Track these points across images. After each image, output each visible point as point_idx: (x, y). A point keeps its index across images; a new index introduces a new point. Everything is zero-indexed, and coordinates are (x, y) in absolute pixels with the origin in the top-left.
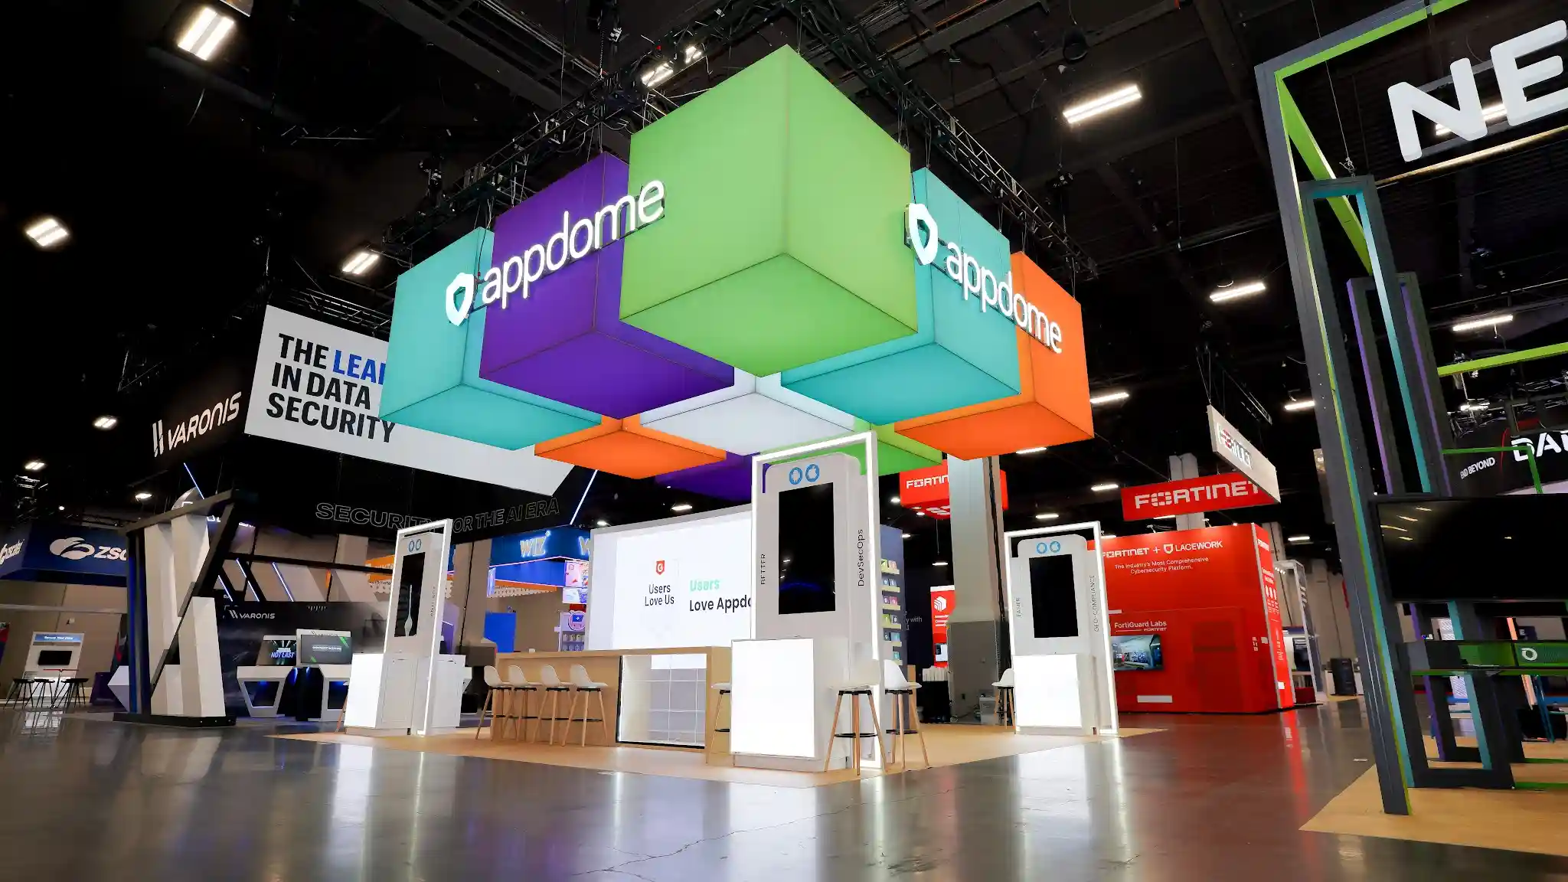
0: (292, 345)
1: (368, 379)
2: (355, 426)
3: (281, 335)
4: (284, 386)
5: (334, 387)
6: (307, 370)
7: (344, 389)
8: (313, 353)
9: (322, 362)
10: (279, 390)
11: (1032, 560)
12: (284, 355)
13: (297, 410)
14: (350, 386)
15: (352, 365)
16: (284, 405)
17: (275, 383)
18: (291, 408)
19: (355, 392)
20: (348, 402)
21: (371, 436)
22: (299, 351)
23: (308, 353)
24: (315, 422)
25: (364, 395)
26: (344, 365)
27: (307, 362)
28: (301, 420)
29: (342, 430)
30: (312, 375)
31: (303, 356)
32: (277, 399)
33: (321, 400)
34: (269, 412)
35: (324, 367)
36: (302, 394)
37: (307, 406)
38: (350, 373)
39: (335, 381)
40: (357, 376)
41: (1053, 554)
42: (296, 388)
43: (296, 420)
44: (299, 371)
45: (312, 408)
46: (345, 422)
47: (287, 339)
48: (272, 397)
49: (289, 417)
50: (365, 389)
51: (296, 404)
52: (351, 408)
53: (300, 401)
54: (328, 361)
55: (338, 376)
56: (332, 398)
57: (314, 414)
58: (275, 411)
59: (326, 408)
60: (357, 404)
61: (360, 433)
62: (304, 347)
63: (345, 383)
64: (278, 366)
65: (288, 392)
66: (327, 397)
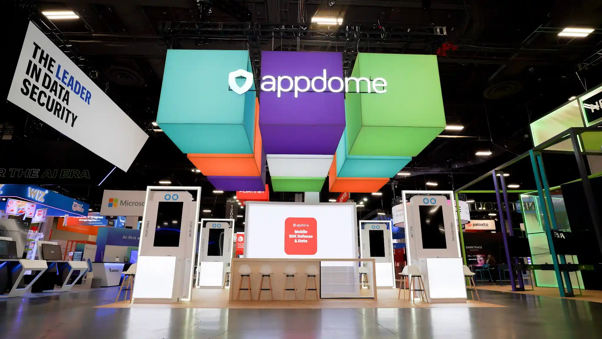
0: (39, 52)
1: (70, 87)
2: (61, 113)
3: (35, 44)
4: (32, 77)
5: (55, 86)
6: (44, 71)
7: (59, 89)
8: (48, 61)
9: (51, 68)
10: (28, 77)
11: (370, 231)
12: (34, 56)
13: (36, 94)
14: (62, 88)
15: (64, 77)
16: (30, 88)
17: (27, 73)
18: (33, 92)
19: (64, 92)
20: (59, 98)
21: (66, 121)
22: (41, 57)
23: (46, 60)
24: (42, 105)
25: (67, 96)
26: (61, 75)
27: (45, 66)
28: (37, 101)
29: (55, 114)
30: (46, 75)
31: (43, 61)
32: (27, 83)
33: (47, 91)
34: (22, 90)
35: (52, 72)
36: (39, 84)
37: (42, 92)
38: (63, 81)
39: (55, 83)
40: (65, 84)
41: (377, 230)
42: (37, 80)
43: (35, 100)
44: (40, 70)
45: (43, 95)
46: (56, 109)
47: (37, 47)
48: (25, 81)
49: (31, 97)
50: (67, 93)
51: (36, 90)
52: (60, 101)
53: (38, 88)
54: (54, 69)
55: (57, 80)
56: (53, 92)
57: (44, 100)
58: (25, 91)
59: (49, 97)
60: (63, 101)
61: (62, 118)
62: (45, 56)
63: (60, 86)
64: (30, 62)
65: (33, 81)
66: (51, 91)
